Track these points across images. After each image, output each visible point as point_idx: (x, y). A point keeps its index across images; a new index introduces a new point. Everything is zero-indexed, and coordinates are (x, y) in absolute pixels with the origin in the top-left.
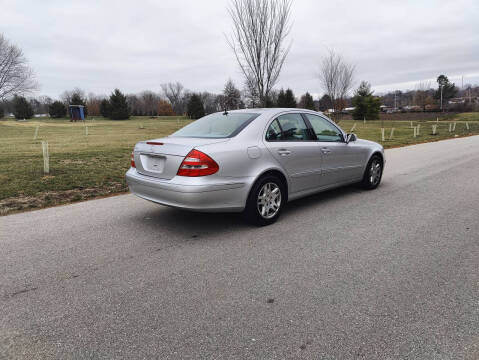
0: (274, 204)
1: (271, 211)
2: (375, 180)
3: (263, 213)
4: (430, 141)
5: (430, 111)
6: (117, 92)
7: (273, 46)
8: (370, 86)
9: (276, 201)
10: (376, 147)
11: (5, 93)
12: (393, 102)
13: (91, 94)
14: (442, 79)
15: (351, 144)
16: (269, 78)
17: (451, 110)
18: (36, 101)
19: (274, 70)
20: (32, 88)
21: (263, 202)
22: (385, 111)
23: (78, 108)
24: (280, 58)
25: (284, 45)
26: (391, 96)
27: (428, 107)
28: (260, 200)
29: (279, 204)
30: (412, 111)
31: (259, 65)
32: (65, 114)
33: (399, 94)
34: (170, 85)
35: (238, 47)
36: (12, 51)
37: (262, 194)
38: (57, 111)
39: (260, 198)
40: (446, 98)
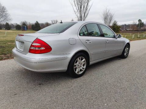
0: (82, 67)
1: (81, 70)
2: (126, 55)
3: (77, 72)
4: (138, 40)
5: (135, 31)
6: (37, 22)
7: (86, 4)
8: (117, 22)
9: (84, 65)
10: (127, 41)
11: (1, 21)
12: (123, 28)
13: (29, 23)
14: (140, 20)
15: (118, 39)
16: (84, 16)
17: (142, 30)
18: (13, 25)
19: (86, 13)
20: (10, 20)
21: (77, 66)
22: (121, 30)
23: (25, 27)
24: (89, 9)
25: (90, 4)
26: (123, 26)
27: (134, 29)
28: (75, 66)
29: (85, 67)
30: (130, 30)
31: (81, 11)
32: (21, 28)
33: (126, 25)
34: (54, 21)
35: (73, 4)
36: (3, 8)
37: (76, 62)
38: (18, 27)
39: (75, 64)
40: (140, 27)
